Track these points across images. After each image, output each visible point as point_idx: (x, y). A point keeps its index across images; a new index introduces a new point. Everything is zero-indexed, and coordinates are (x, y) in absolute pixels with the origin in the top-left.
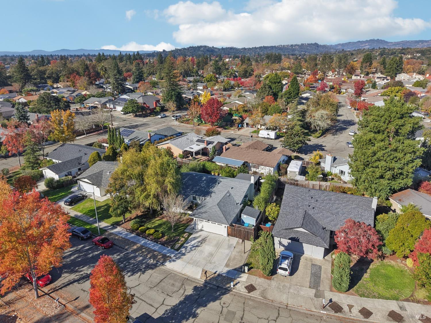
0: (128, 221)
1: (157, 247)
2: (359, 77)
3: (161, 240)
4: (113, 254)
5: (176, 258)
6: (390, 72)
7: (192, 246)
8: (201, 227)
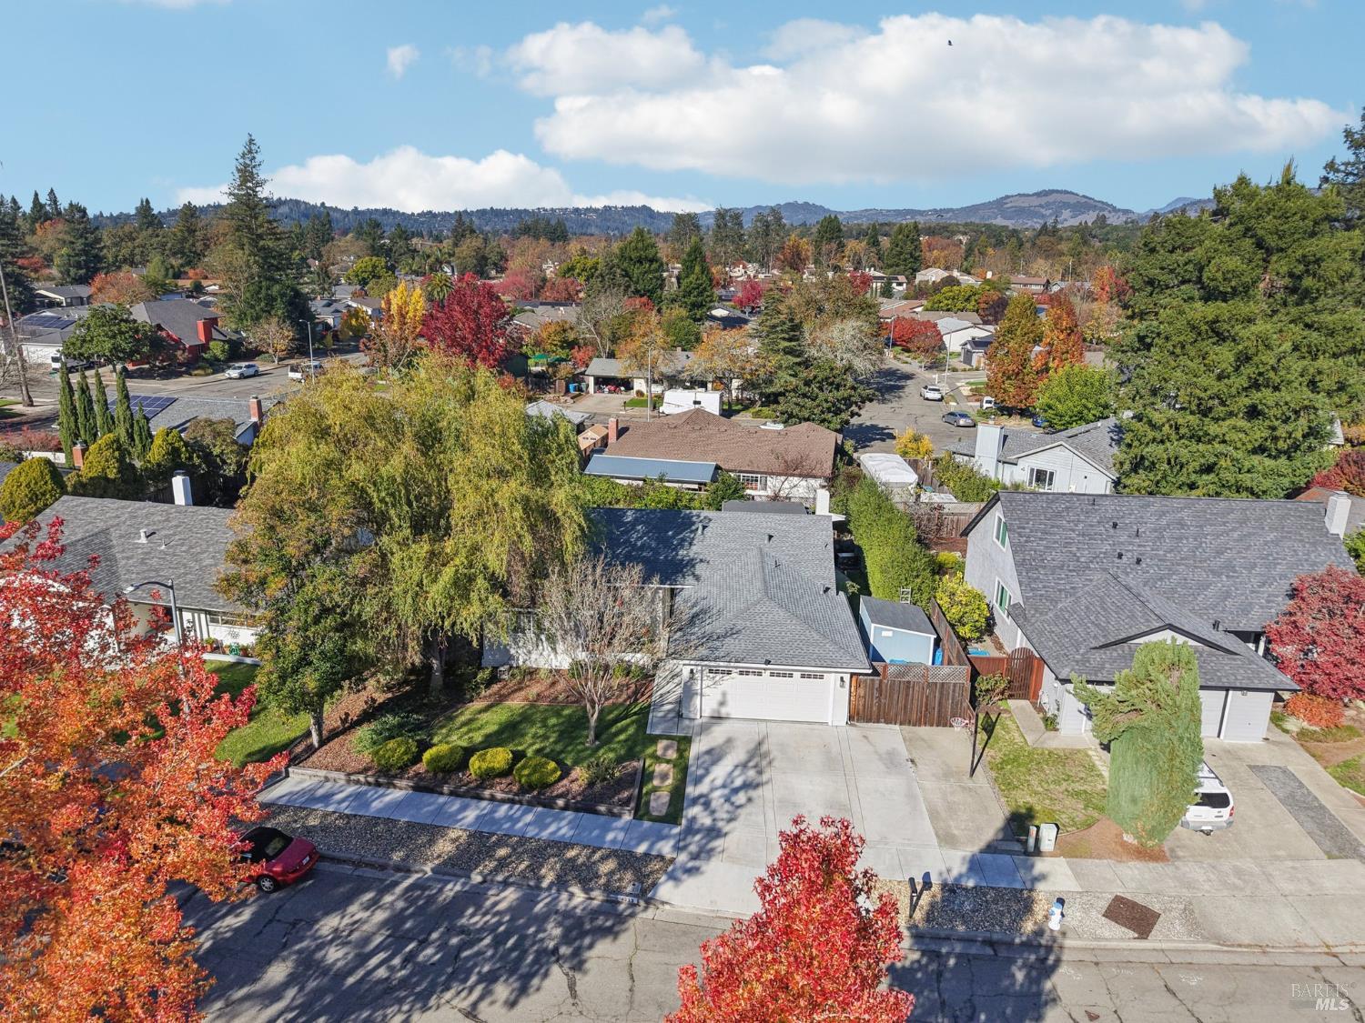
0: (335, 734)
1: (562, 827)
3: (561, 790)
4: (341, 905)
5: (695, 857)
6: (897, 265)
7: (726, 791)
8: (715, 706)
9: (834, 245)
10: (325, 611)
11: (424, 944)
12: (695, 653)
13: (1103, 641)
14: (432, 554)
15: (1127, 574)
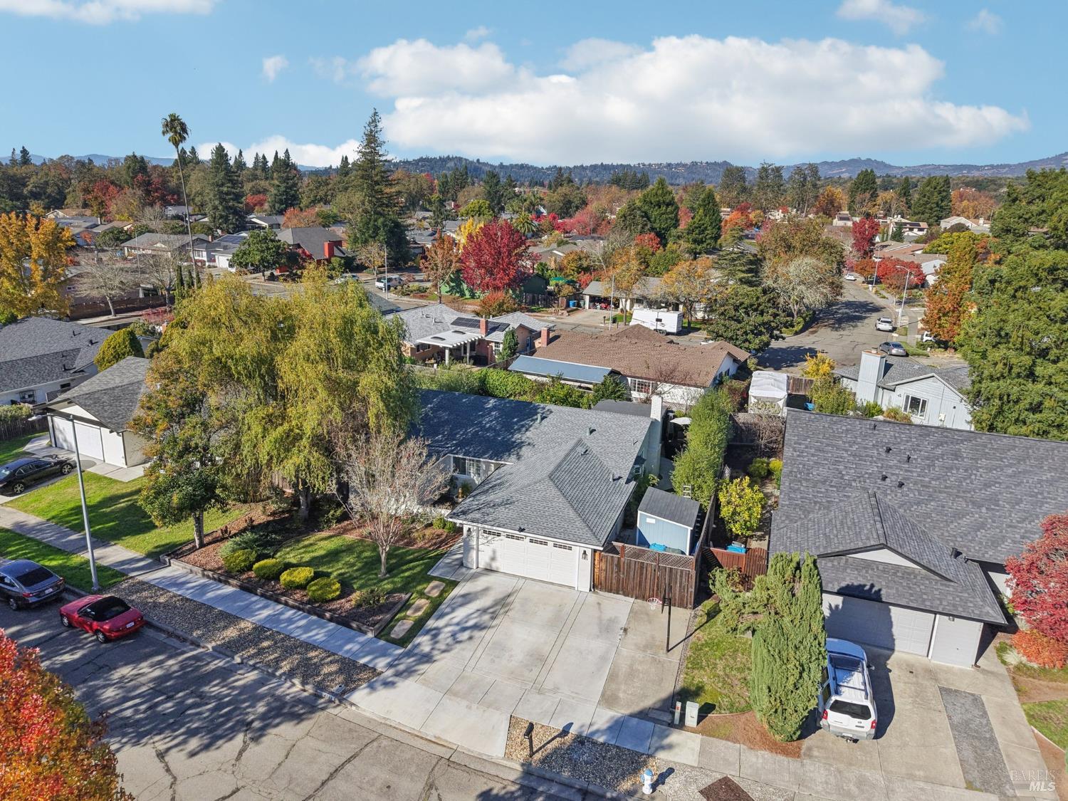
0: (216, 541)
1: (320, 633)
2: (849, 223)
3: (335, 605)
5: (398, 674)
7: (457, 628)
8: (487, 560)
9: (868, 195)
11: (169, 698)
12: (469, 516)
14: (272, 415)
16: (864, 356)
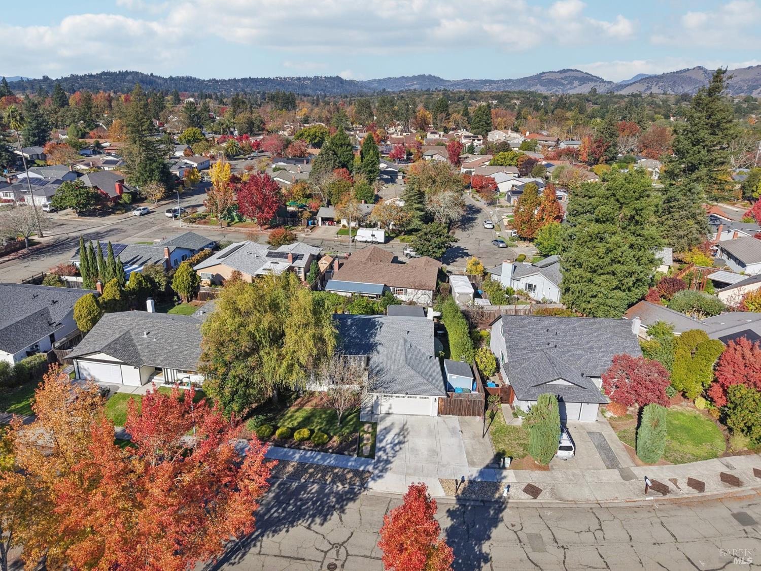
1: (331, 460)
2: (437, 136)
3: (330, 446)
5: (381, 471)
6: (478, 128)
7: (392, 445)
8: (387, 409)
9: (444, 115)
10: (241, 381)
11: (288, 504)
12: (379, 390)
13: (536, 384)
14: (279, 355)
15: (550, 352)
16: (504, 263)
